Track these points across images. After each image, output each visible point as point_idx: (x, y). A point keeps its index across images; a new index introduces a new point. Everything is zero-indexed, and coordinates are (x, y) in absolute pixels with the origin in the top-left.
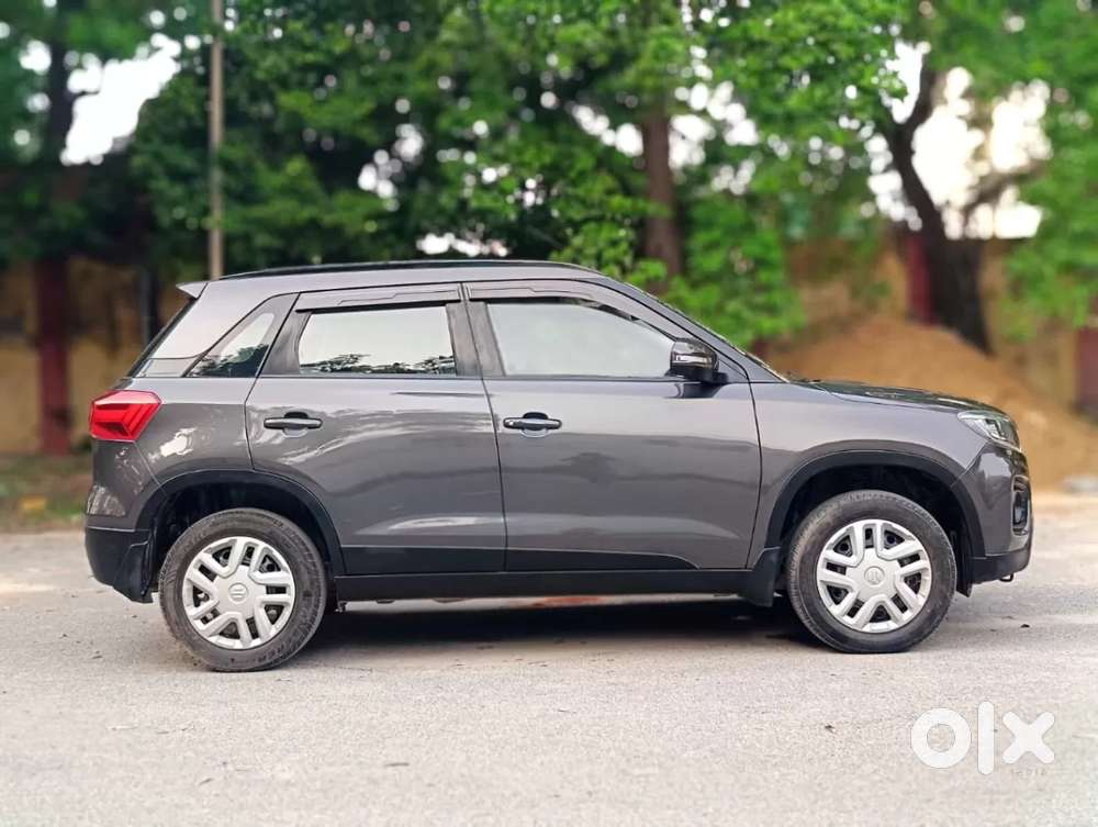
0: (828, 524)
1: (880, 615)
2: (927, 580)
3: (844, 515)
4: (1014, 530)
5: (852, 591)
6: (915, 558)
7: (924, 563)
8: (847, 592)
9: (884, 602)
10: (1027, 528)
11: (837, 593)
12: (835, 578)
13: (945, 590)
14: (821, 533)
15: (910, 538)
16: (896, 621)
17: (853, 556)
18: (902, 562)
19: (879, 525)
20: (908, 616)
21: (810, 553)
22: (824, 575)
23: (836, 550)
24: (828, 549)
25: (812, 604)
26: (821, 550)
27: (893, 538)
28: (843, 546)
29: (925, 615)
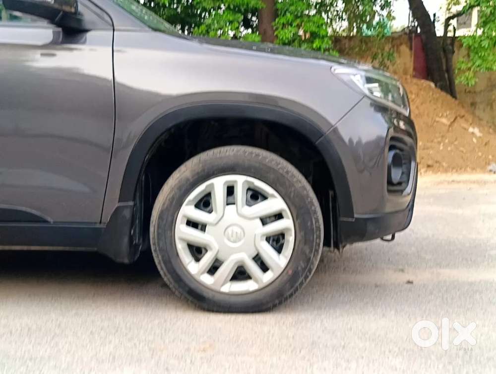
0: (188, 180)
1: (241, 274)
2: (290, 241)
3: (204, 170)
4: (389, 191)
5: (211, 249)
6: (279, 216)
7: (287, 223)
8: (207, 251)
9: (243, 262)
10: (409, 189)
11: (197, 251)
12: (195, 235)
13: (307, 251)
14: (180, 188)
15: (273, 196)
16: (256, 281)
17: (213, 212)
18: (264, 221)
19: (240, 181)
20: (268, 277)
21: (167, 209)
22: (183, 231)
23: (197, 206)
24: (187, 205)
25: (170, 262)
26: (181, 205)
27: (256, 196)
28: (205, 203)
29: (285, 278)
